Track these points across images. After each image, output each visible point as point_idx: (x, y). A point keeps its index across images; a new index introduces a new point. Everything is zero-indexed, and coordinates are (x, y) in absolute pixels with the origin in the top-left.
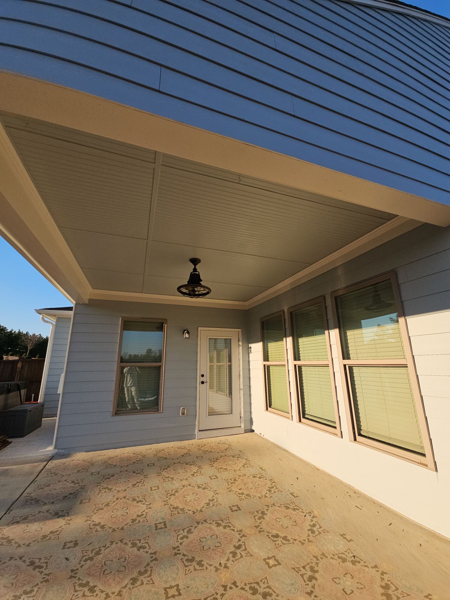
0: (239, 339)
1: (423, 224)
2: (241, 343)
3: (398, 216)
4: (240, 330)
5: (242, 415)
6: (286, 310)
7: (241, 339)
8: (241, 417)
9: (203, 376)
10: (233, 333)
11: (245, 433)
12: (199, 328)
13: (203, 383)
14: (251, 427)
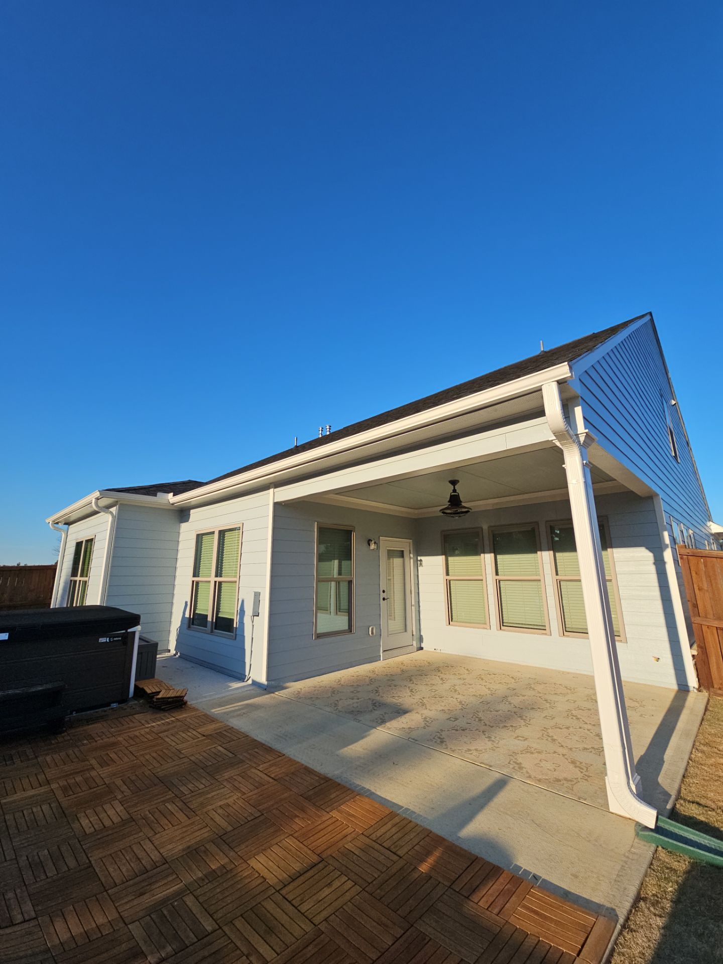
0: (410, 551)
1: (628, 492)
2: (412, 556)
3: (616, 480)
4: (411, 541)
5: (414, 633)
6: (485, 527)
7: (412, 552)
8: (413, 635)
9: (384, 591)
10: (405, 544)
11: (417, 651)
12: (381, 538)
13: (384, 599)
14: (421, 645)
